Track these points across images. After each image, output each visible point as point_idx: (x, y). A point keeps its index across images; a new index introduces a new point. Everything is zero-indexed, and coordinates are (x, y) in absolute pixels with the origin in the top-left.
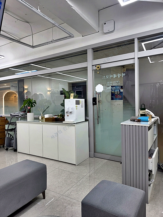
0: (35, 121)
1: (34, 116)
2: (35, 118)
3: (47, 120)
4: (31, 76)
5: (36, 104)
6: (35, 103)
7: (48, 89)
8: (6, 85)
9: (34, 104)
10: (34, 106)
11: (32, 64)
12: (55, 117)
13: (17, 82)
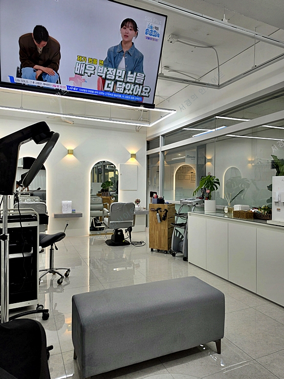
0: (218, 214)
1: (216, 207)
2: (217, 210)
3: (238, 215)
4: (215, 138)
5: (219, 185)
6: (219, 183)
7: (250, 159)
8: (180, 156)
9: (216, 186)
10: (215, 189)
11: (217, 117)
12: (253, 211)
13: (195, 150)
